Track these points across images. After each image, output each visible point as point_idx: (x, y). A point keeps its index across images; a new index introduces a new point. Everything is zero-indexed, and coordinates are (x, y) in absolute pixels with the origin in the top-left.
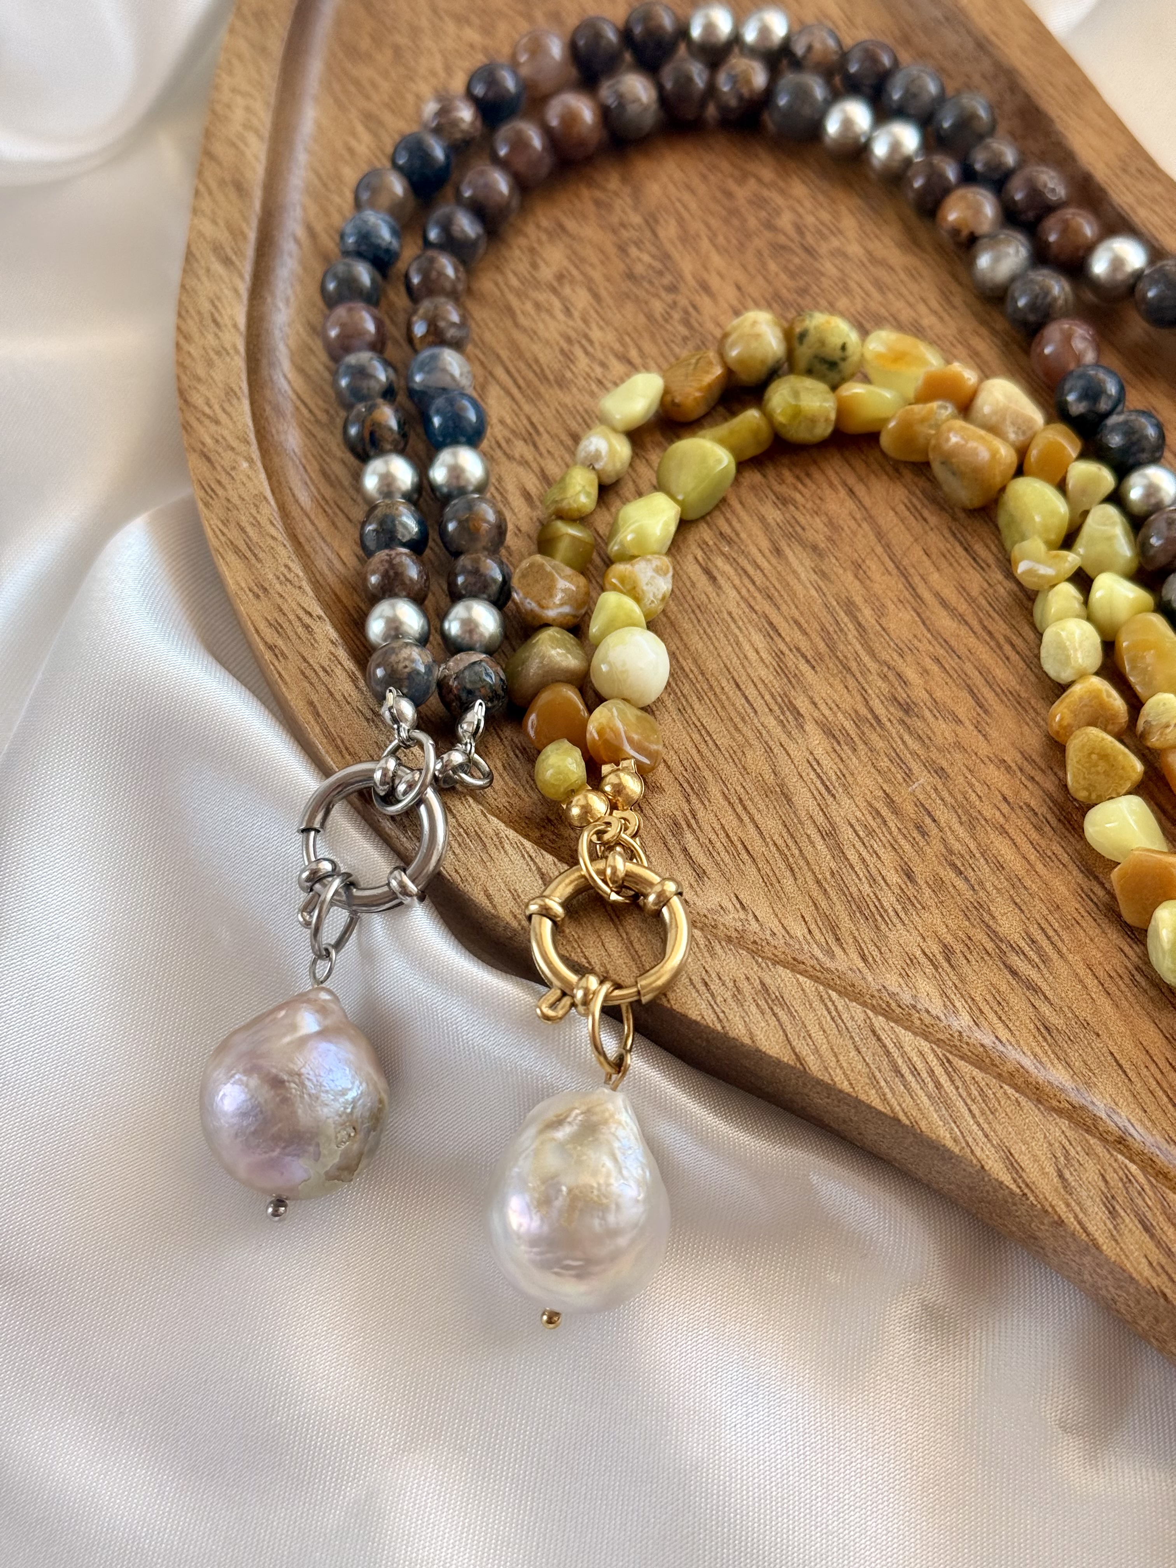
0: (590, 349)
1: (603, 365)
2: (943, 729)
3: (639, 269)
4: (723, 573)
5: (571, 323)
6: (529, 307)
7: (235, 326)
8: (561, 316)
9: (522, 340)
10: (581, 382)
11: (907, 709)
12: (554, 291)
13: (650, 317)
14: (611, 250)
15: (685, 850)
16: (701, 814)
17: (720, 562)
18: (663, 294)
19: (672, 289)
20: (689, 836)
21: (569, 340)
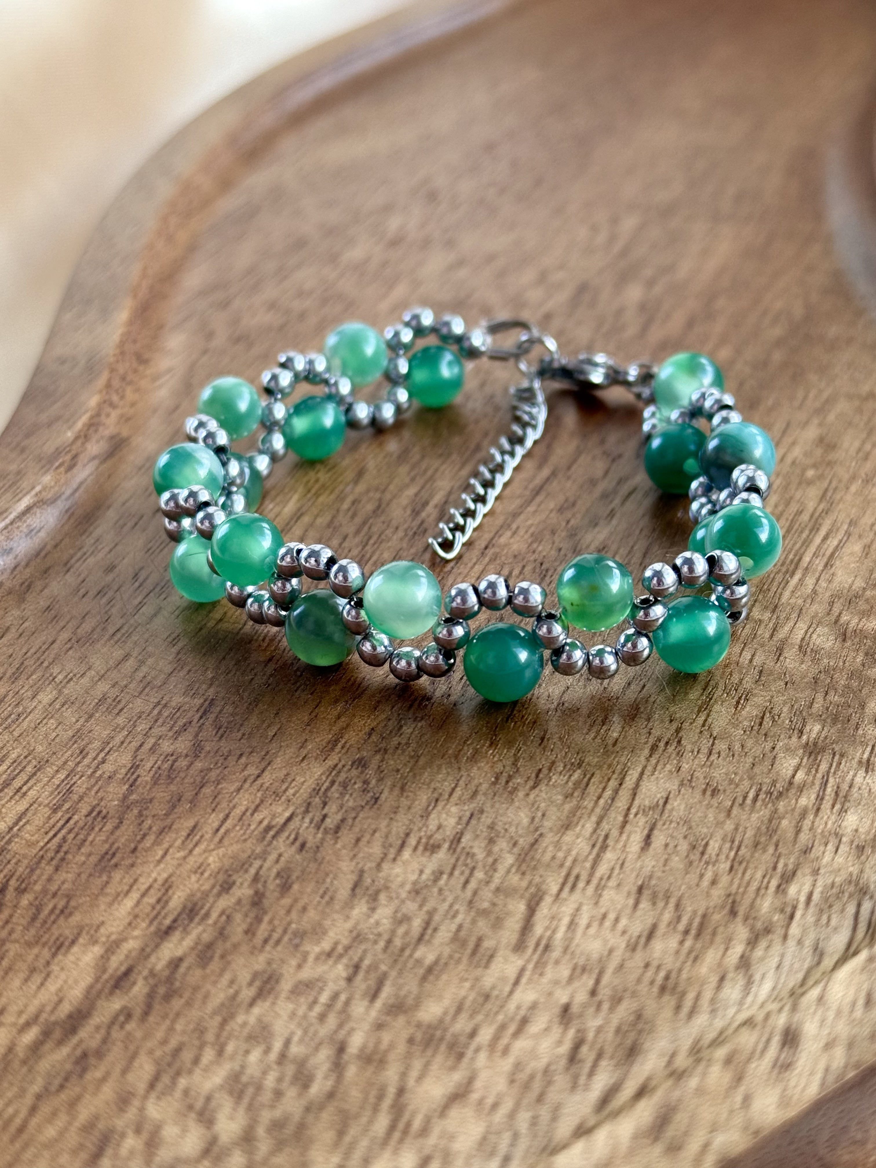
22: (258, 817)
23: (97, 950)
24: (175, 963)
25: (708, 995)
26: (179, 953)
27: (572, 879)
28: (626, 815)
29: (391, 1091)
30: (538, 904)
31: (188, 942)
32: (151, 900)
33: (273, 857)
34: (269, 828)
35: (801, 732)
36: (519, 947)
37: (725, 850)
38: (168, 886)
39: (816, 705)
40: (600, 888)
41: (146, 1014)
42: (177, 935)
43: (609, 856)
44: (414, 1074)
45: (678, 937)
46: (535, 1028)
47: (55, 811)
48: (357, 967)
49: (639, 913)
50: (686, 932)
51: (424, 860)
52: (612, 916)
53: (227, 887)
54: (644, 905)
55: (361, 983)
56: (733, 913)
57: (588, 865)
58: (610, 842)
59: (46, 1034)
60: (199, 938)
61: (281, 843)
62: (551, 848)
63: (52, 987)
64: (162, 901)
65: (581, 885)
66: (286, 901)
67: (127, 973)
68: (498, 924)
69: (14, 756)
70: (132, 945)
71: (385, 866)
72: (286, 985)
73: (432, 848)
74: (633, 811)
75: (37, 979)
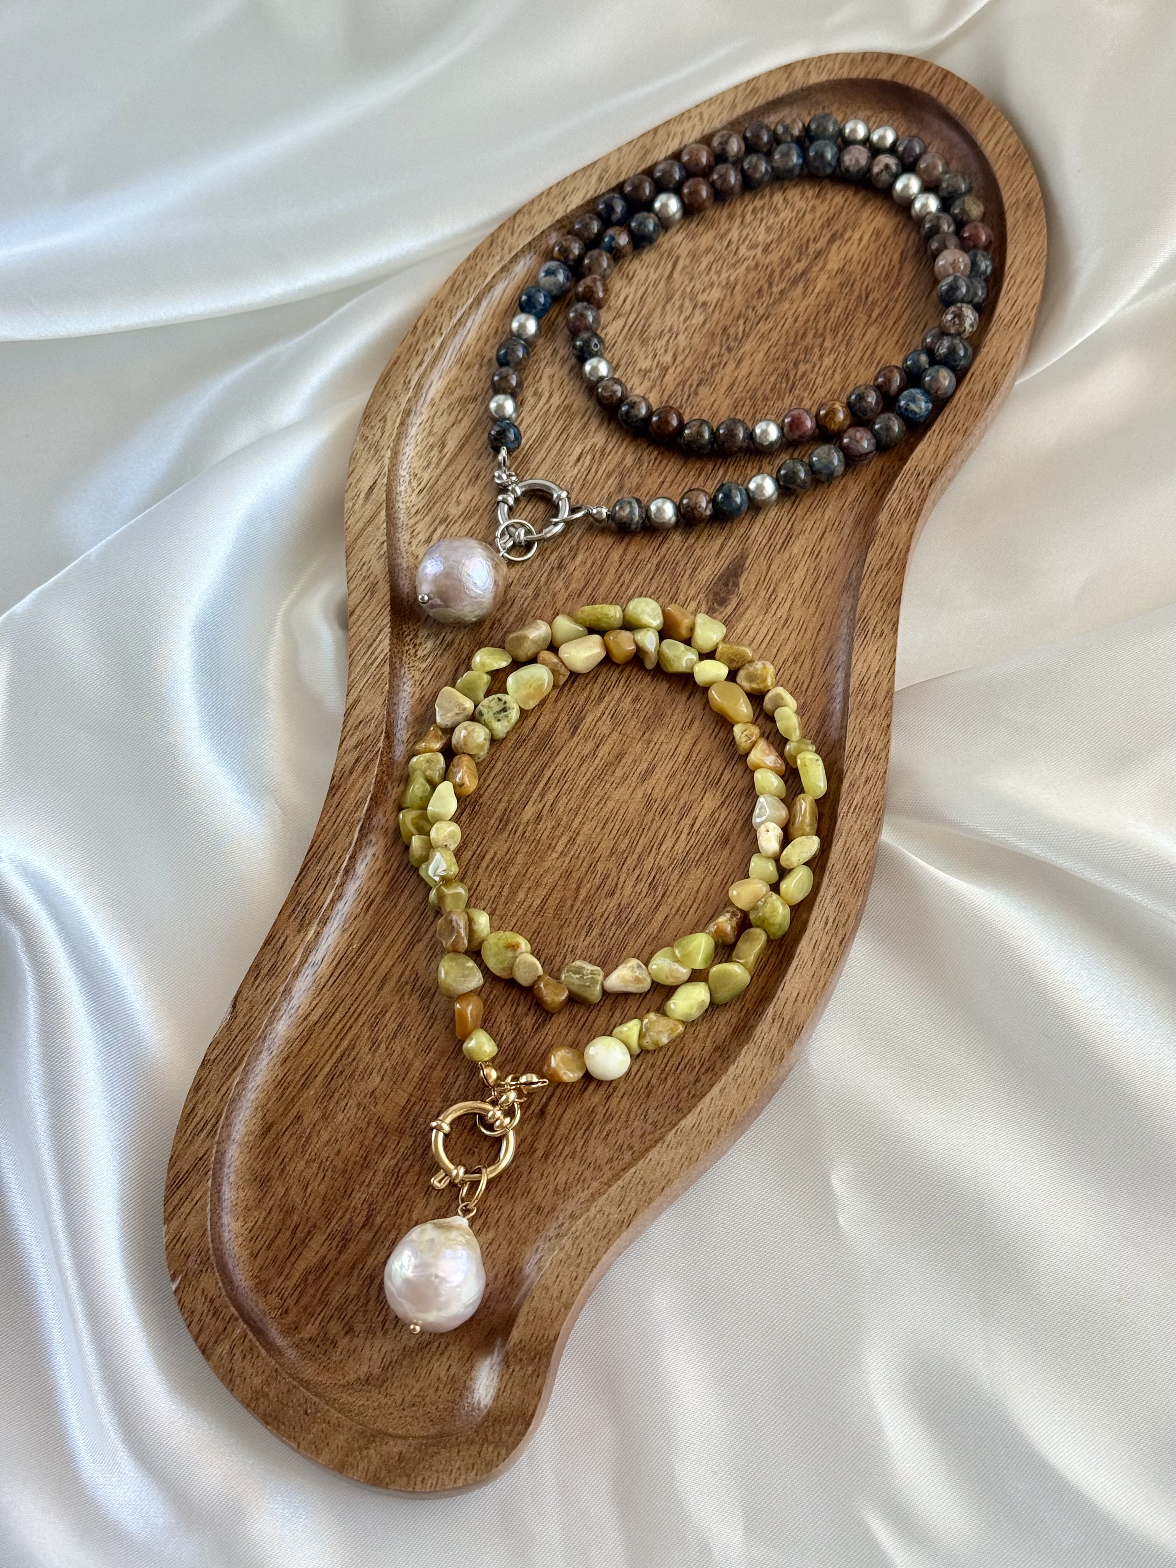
0: (671, 341)
1: (666, 351)
2: (560, 584)
3: (732, 331)
4: (584, 462)
5: (681, 325)
6: (678, 304)
7: (568, 206)
8: (682, 318)
9: (658, 311)
10: (650, 349)
11: (560, 567)
12: (695, 307)
13: (707, 351)
14: (736, 312)
15: (435, 529)
16: (457, 524)
17: (589, 457)
18: (724, 348)
19: (729, 350)
20: (443, 527)
21: (670, 329)
22: (770, 326)
26: (797, 265)
31: (794, 269)
33: (765, 304)
34: (766, 319)
41: (808, 240)
42: (800, 271)
48: (735, 253)
51: (708, 299)
53: (782, 292)
55: (734, 246)
61: (761, 311)
64: (806, 288)
66: (759, 284)
71: (722, 297)
72: (760, 249)
73: (704, 304)
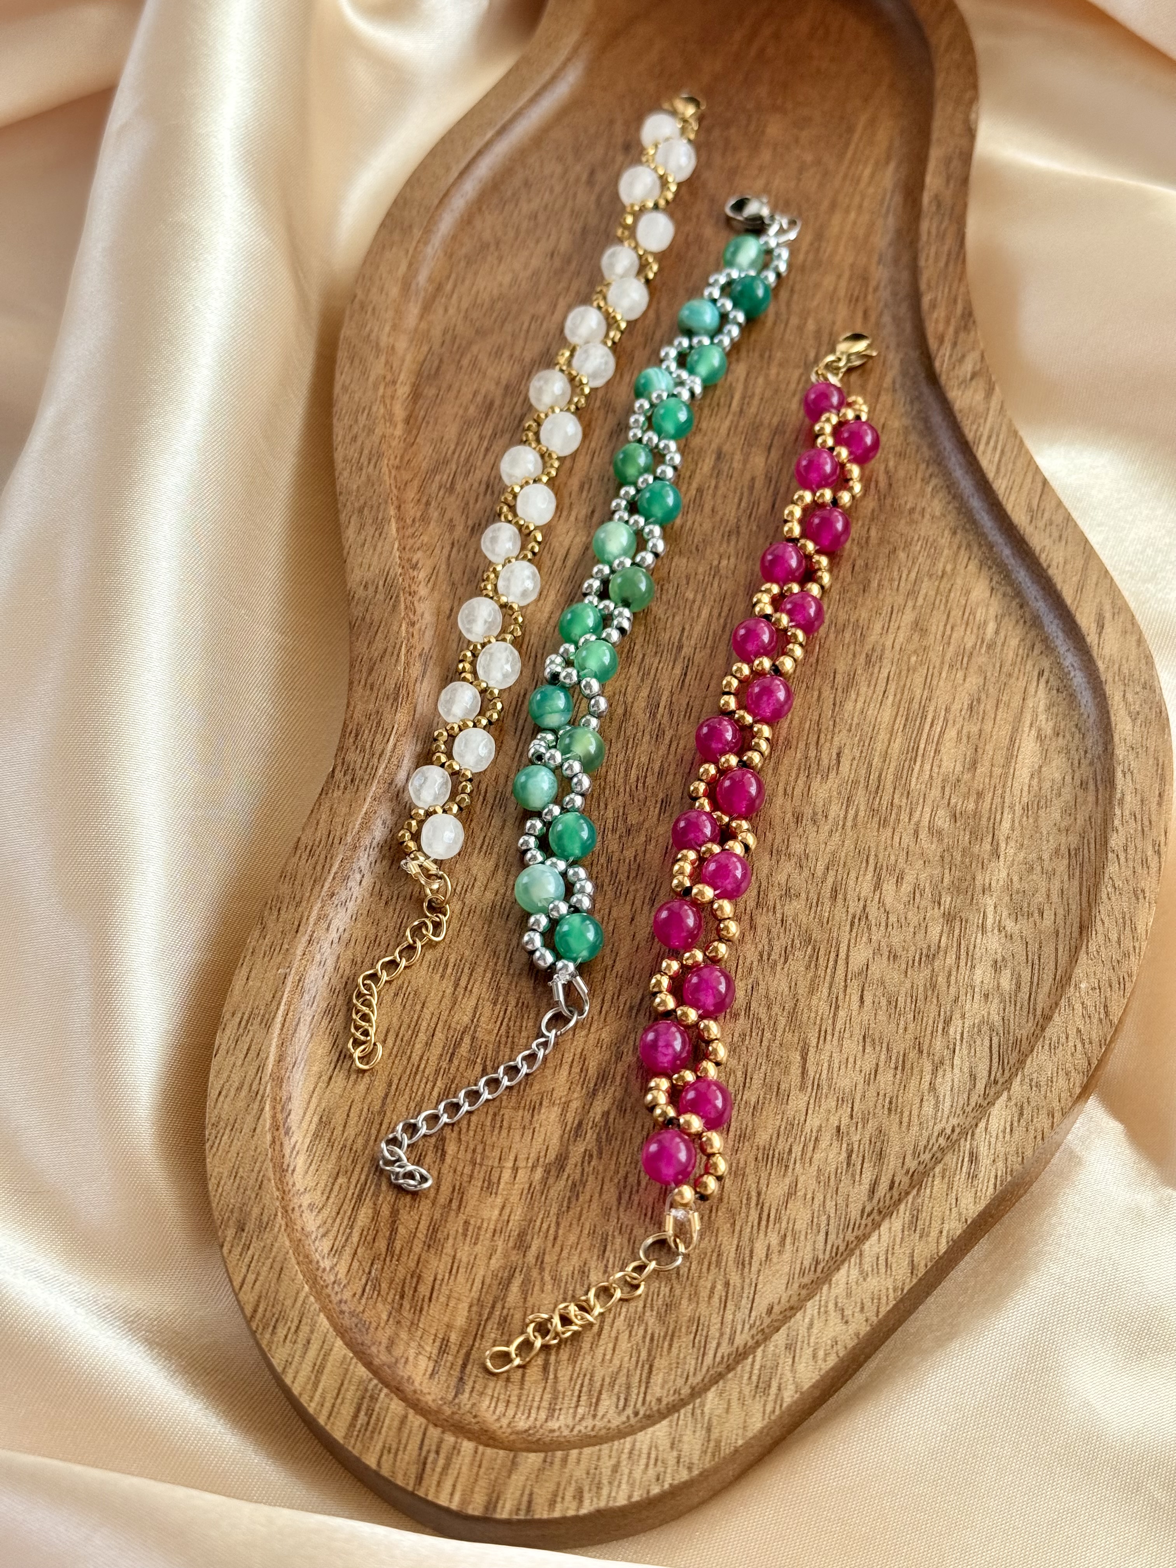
23: (556, 1110)
24: (606, 1114)
25: (915, 1112)
27: (823, 1033)
28: (846, 981)
29: (754, 1194)
30: (807, 1054)
32: (576, 1070)
35: (939, 904)
36: (802, 1088)
37: (908, 1004)
38: (583, 1058)
39: (945, 880)
40: (841, 1039)
43: (842, 1013)
44: (763, 1182)
45: (892, 1072)
46: (823, 1144)
47: (495, 1004)
49: (866, 1056)
50: (896, 1068)
52: (851, 1060)
54: (869, 1049)
56: (921, 1052)
57: (830, 1022)
58: (840, 1003)
59: (547, 1172)
60: (614, 1098)
62: (805, 1011)
63: (539, 1139)
65: (829, 1038)
67: (580, 1124)
68: (786, 1071)
69: (452, 960)
70: (575, 1105)
74: (849, 977)
75: (528, 1134)
